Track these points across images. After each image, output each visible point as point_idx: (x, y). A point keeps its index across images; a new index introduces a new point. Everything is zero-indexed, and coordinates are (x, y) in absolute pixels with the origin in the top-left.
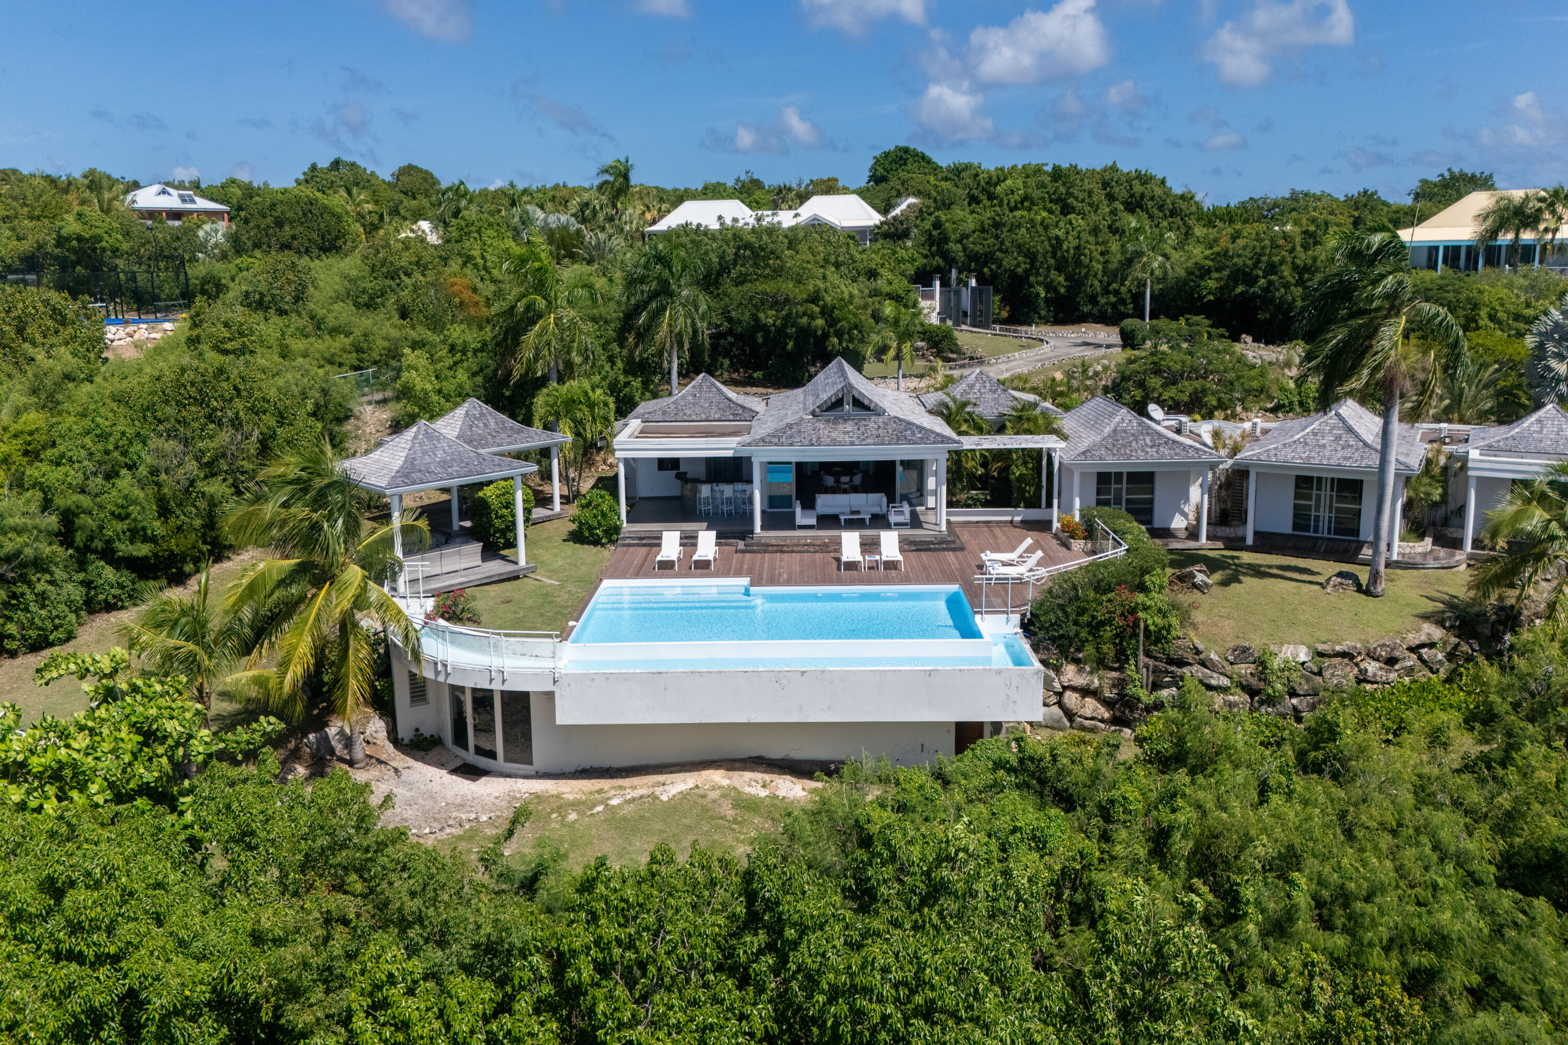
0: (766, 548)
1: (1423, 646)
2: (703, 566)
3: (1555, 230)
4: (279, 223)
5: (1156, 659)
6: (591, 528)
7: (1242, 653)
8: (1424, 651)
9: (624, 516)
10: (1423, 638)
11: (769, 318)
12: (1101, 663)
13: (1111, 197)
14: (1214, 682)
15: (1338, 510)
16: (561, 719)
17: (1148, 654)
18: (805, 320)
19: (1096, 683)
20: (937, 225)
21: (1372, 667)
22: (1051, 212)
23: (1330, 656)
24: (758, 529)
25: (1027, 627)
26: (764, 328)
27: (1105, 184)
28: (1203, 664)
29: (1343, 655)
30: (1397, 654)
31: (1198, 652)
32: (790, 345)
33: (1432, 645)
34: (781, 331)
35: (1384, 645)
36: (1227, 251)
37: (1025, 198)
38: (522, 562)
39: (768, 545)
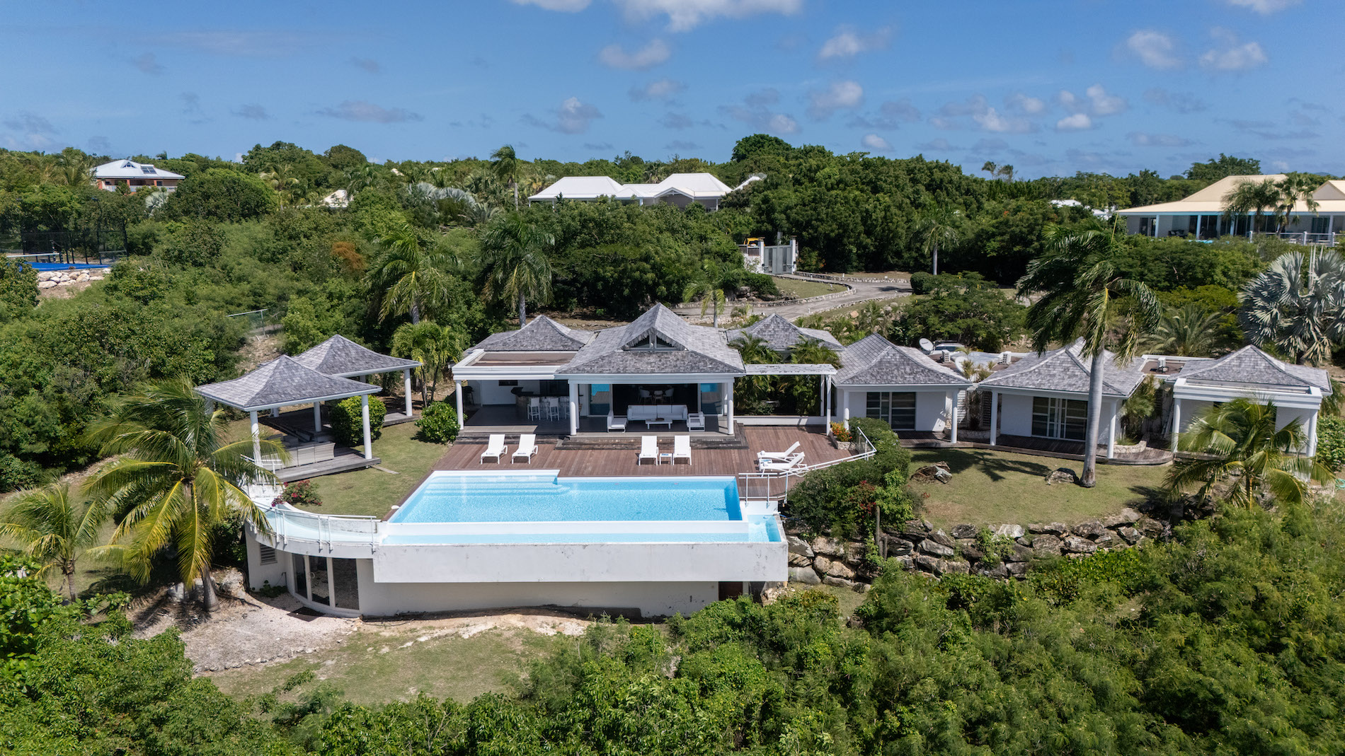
0: (580, 446)
1: (1122, 525)
2: (522, 461)
3: (1291, 206)
4: (207, 197)
5: (891, 534)
6: (432, 431)
7: (965, 531)
8: (1122, 529)
9: (461, 422)
10: (1122, 519)
11: (609, 272)
12: (846, 536)
13: (914, 181)
14: (939, 552)
15: (1069, 421)
16: (379, 578)
17: (885, 530)
18: (637, 274)
19: (842, 551)
20: (766, 200)
21: (1075, 541)
22: (862, 191)
23: (1040, 533)
24: (574, 431)
25: (783, 509)
26: (604, 279)
27: (910, 171)
28: (931, 538)
29: (1051, 532)
30: (1097, 531)
31: (927, 530)
32: (626, 292)
33: (1130, 525)
34: (618, 282)
35: (1084, 526)
36: (1008, 221)
37: (840, 182)
38: (369, 456)
39: (581, 444)
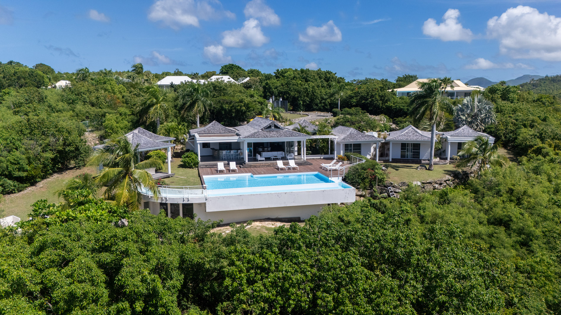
0: (250, 166)
1: (447, 180)
2: (234, 171)
5: (381, 186)
6: (189, 163)
7: (404, 184)
8: (447, 182)
9: (199, 160)
10: (447, 179)
11: (226, 107)
12: (365, 188)
14: (397, 191)
16: (208, 210)
17: (378, 185)
18: (239, 107)
19: (364, 193)
20: (267, 84)
21: (437, 186)
22: (302, 81)
23: (426, 183)
24: (247, 161)
25: (344, 180)
26: (225, 110)
27: (318, 74)
28: (393, 187)
29: (429, 183)
30: (442, 182)
31: (392, 184)
32: (234, 115)
33: (449, 180)
34: (230, 111)
35: (439, 180)
36: (358, 92)
37: (294, 77)
38: (170, 173)
39: (251, 166)
